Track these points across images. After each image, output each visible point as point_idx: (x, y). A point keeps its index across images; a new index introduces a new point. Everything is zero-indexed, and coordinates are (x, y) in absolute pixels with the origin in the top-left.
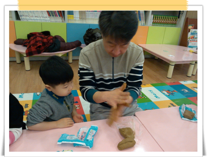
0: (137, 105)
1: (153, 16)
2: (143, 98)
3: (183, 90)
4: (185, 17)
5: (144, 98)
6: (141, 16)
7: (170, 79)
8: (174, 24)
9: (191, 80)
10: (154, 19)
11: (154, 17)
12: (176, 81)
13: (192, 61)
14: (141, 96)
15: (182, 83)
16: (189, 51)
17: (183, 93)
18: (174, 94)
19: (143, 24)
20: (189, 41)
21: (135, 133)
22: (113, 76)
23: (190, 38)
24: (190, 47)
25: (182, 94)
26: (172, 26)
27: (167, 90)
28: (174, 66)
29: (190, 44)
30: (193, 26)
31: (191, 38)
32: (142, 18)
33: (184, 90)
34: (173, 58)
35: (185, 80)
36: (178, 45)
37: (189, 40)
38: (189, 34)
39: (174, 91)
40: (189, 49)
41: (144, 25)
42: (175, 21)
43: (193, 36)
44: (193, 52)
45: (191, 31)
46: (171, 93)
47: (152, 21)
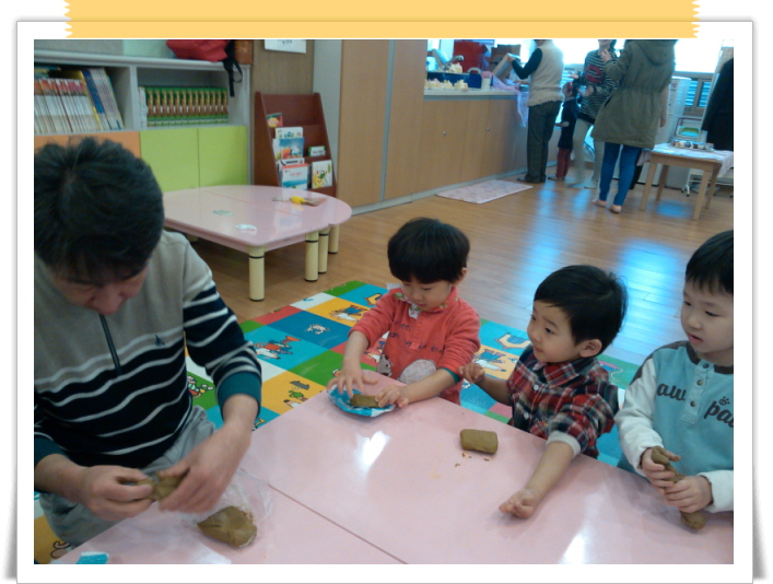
0: (209, 425)
1: (143, 93)
2: (202, 391)
3: (310, 329)
4: (248, 88)
5: (206, 390)
6: (102, 96)
7: (263, 303)
8: (221, 115)
9: (319, 290)
10: (151, 101)
11: (147, 96)
12: (283, 305)
13: (311, 234)
14: (193, 388)
15: (301, 305)
16: (291, 201)
17: (313, 338)
18: (290, 348)
19: (114, 125)
20: (281, 166)
21: (251, 516)
22: (116, 359)
23: (280, 158)
24: (288, 185)
25: (312, 341)
26: (216, 123)
27: (267, 341)
28: (262, 260)
29: (286, 177)
30: (278, 118)
31: (285, 157)
32: (105, 104)
33: (315, 327)
34: (254, 233)
35: (304, 296)
36: (251, 184)
37: (279, 162)
38: (276, 143)
39: (287, 340)
40: (286, 193)
41: (119, 127)
42: (222, 102)
43: (287, 148)
44: (303, 203)
45: (277, 135)
46: (282, 349)
47: (146, 109)
